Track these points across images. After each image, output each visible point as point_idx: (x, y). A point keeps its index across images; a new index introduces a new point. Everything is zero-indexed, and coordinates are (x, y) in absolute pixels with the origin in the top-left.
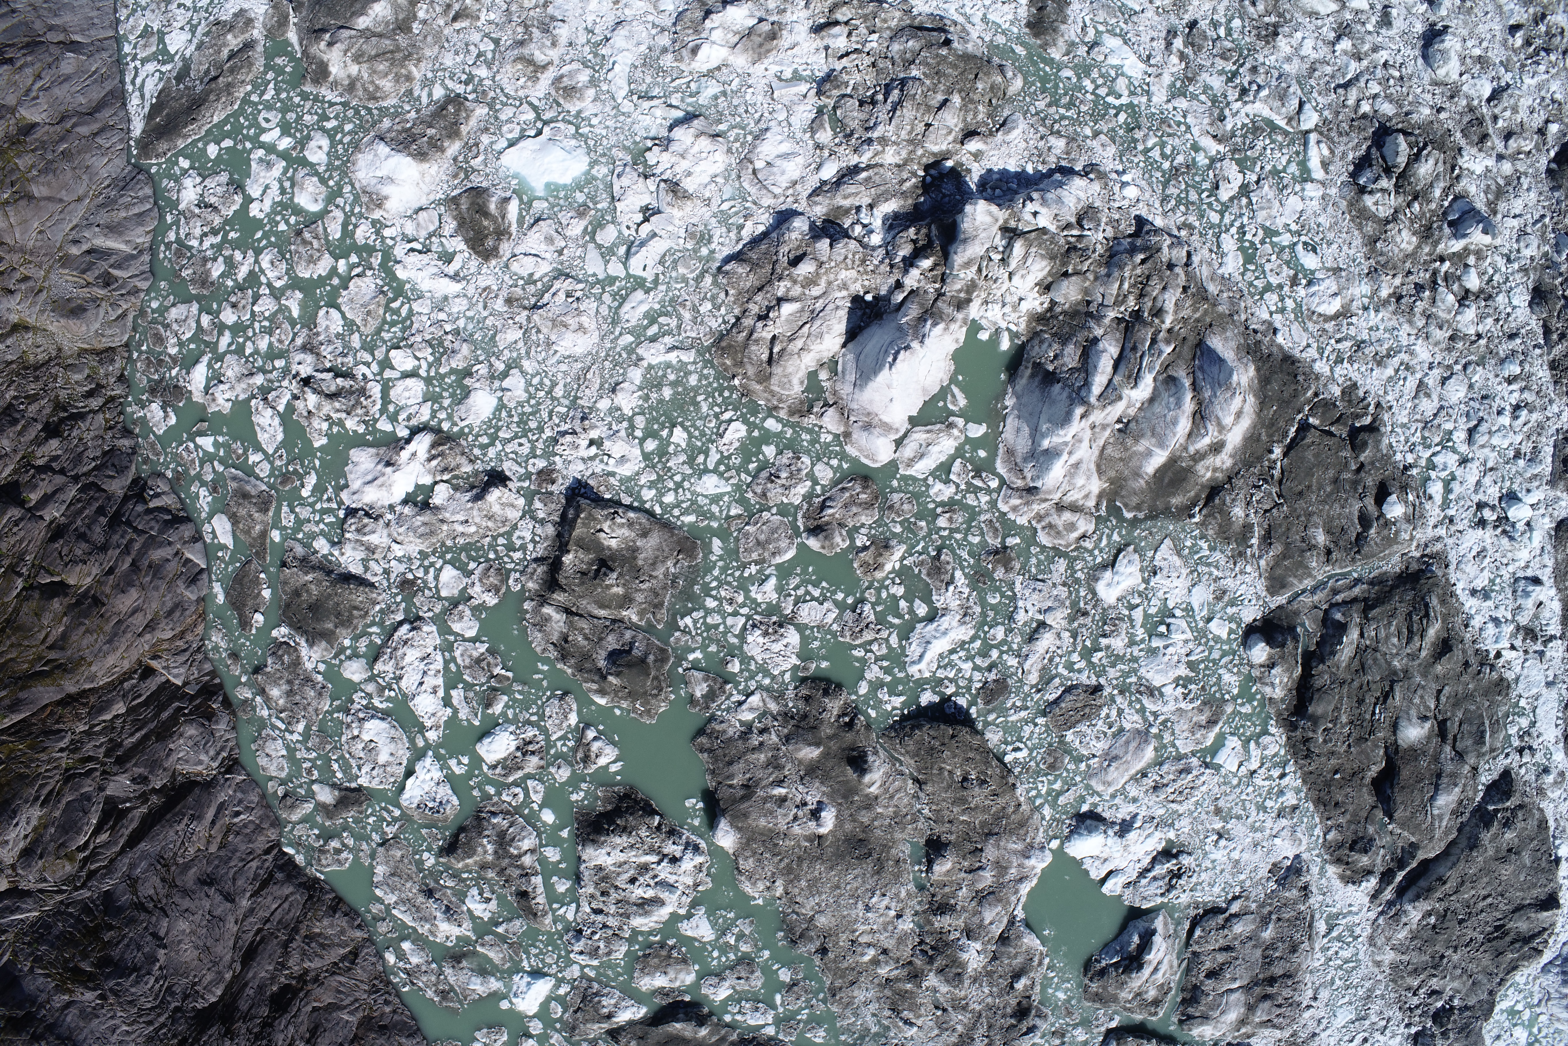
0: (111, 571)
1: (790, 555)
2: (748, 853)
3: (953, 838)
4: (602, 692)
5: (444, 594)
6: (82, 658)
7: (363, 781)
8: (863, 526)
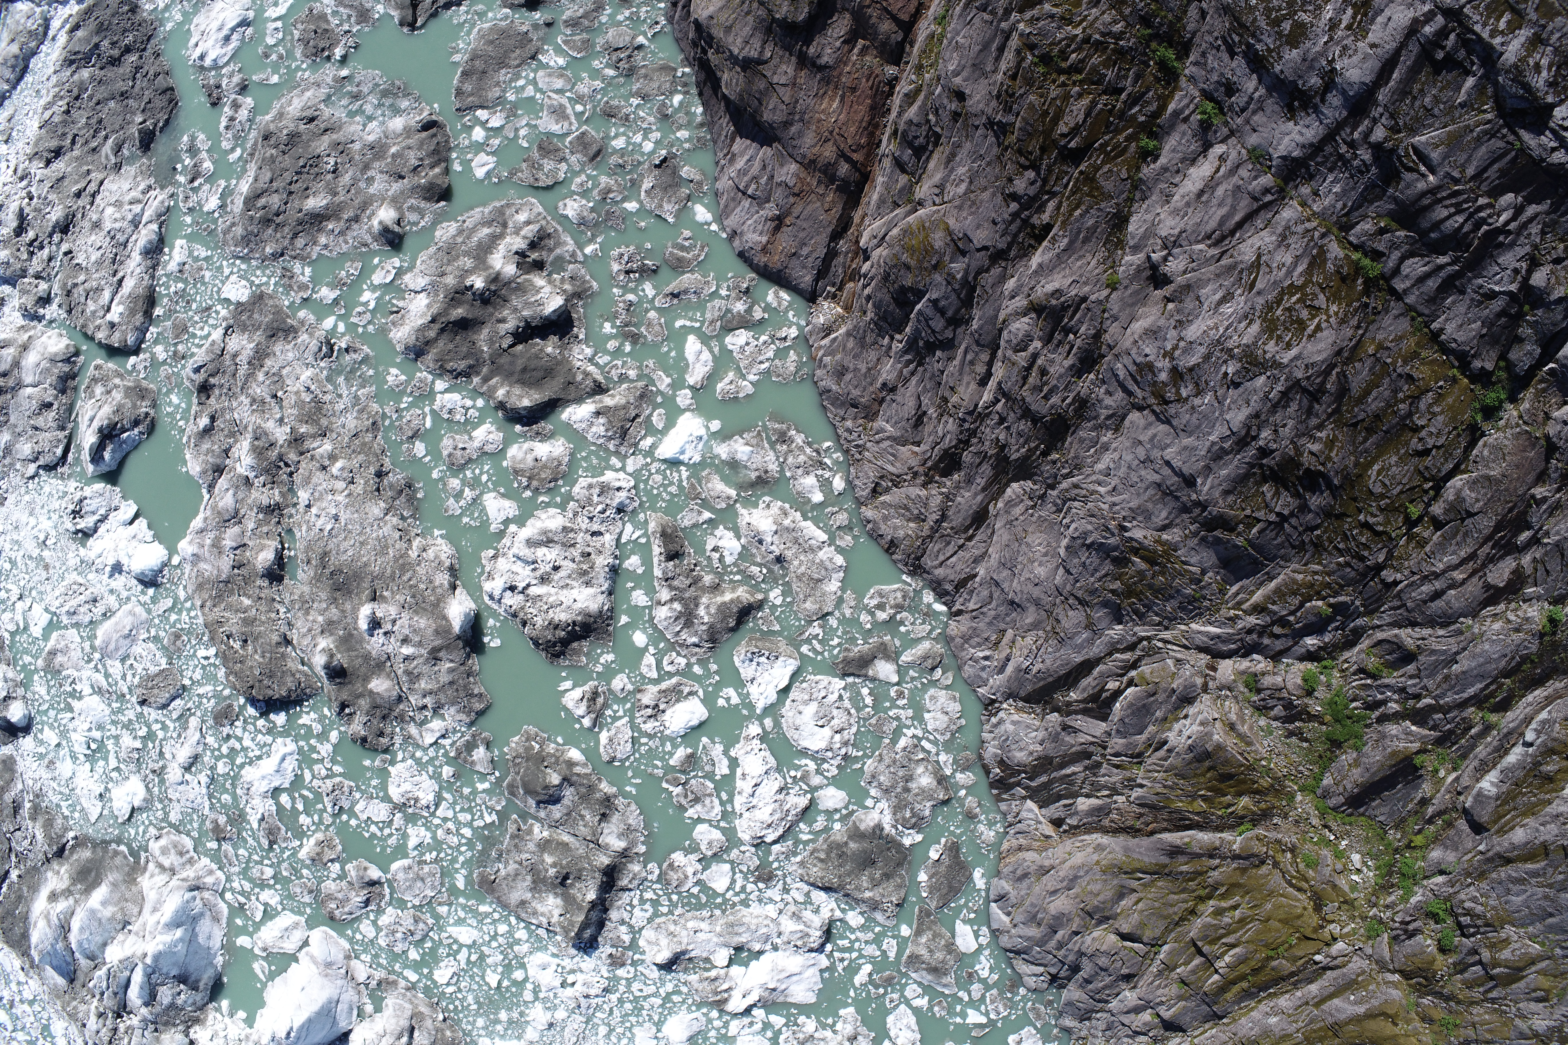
0: (1076, 933)
1: (395, 866)
2: (439, 590)
3: (259, 582)
4: (571, 764)
5: (727, 867)
6: (1104, 872)
7: (838, 684)
8: (334, 880)
